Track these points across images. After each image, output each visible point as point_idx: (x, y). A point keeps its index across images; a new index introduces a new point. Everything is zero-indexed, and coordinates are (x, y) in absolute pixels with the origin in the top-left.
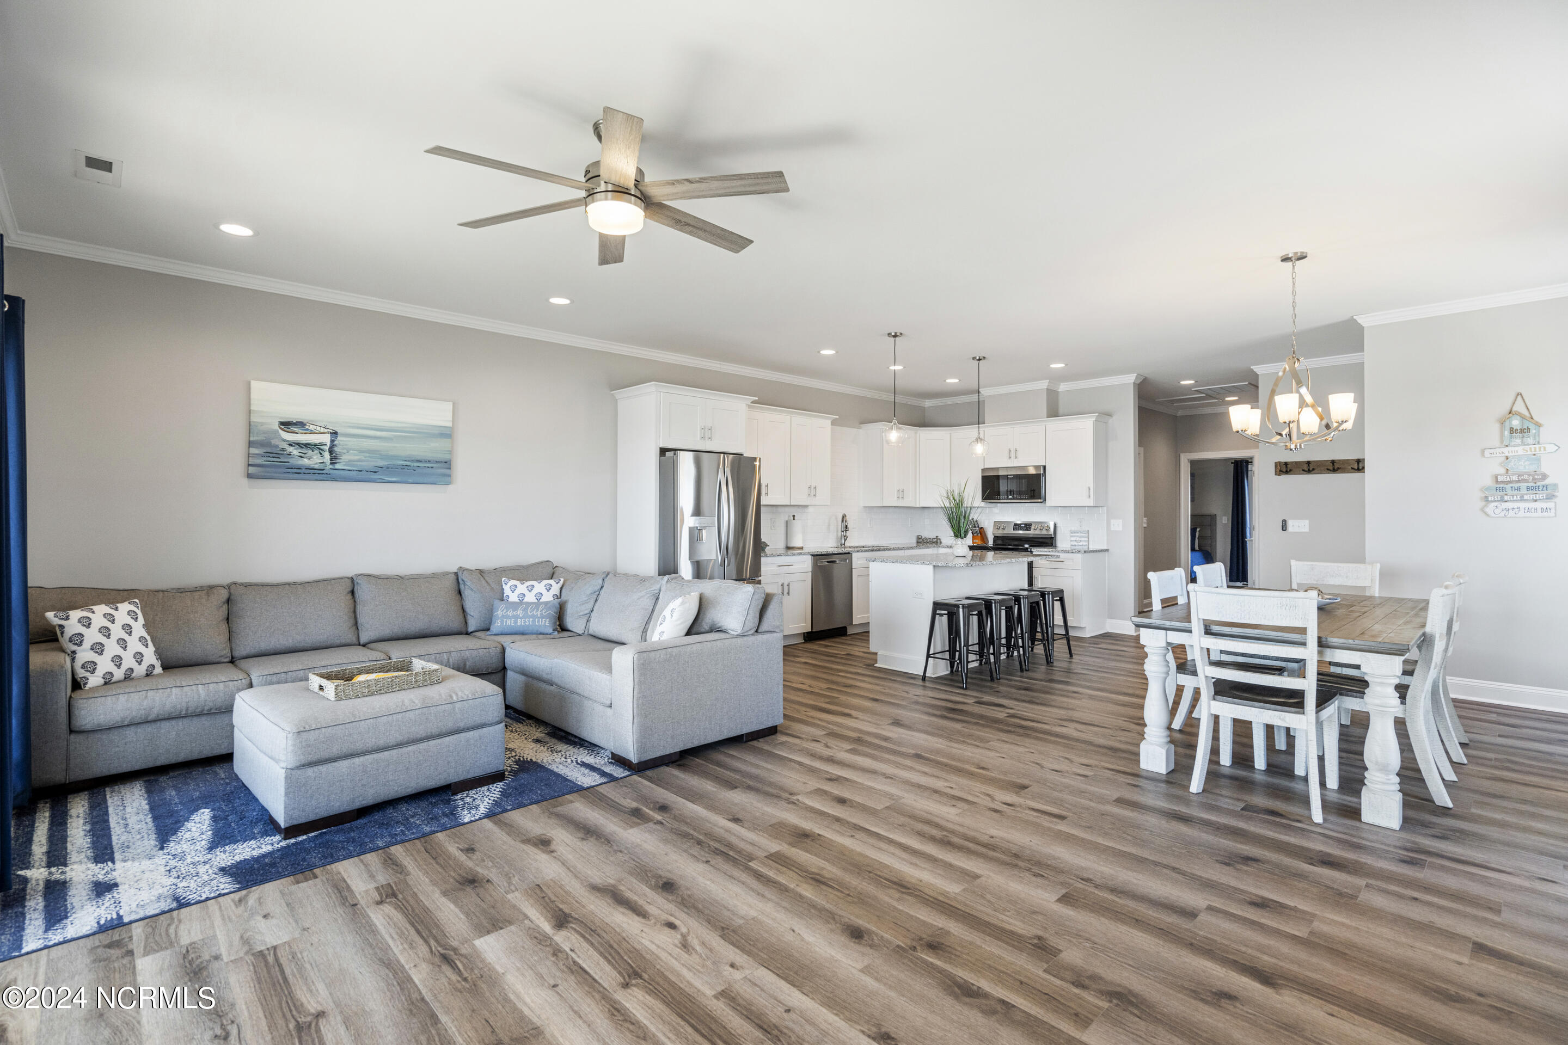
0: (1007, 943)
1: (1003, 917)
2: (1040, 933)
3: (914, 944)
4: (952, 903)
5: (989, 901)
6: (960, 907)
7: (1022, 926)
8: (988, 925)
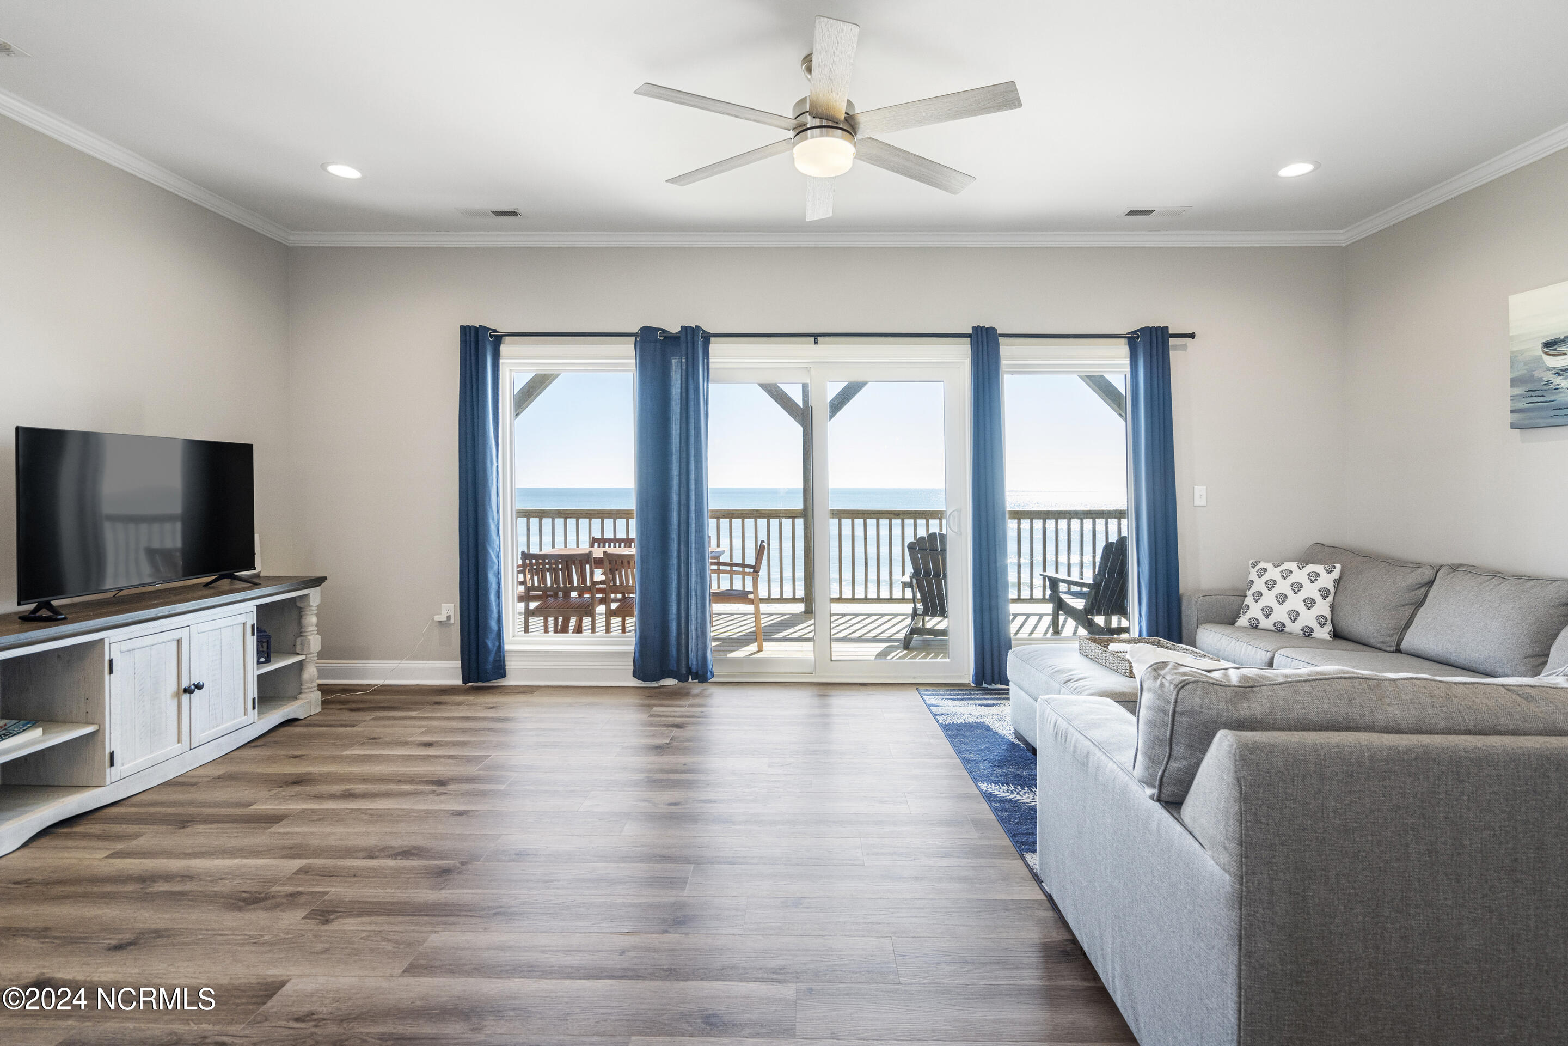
0: (366, 902)
1: (369, 928)
2: (326, 927)
3: (464, 867)
4: (435, 918)
5: (389, 941)
6: (425, 918)
7: (346, 928)
8: (389, 913)
